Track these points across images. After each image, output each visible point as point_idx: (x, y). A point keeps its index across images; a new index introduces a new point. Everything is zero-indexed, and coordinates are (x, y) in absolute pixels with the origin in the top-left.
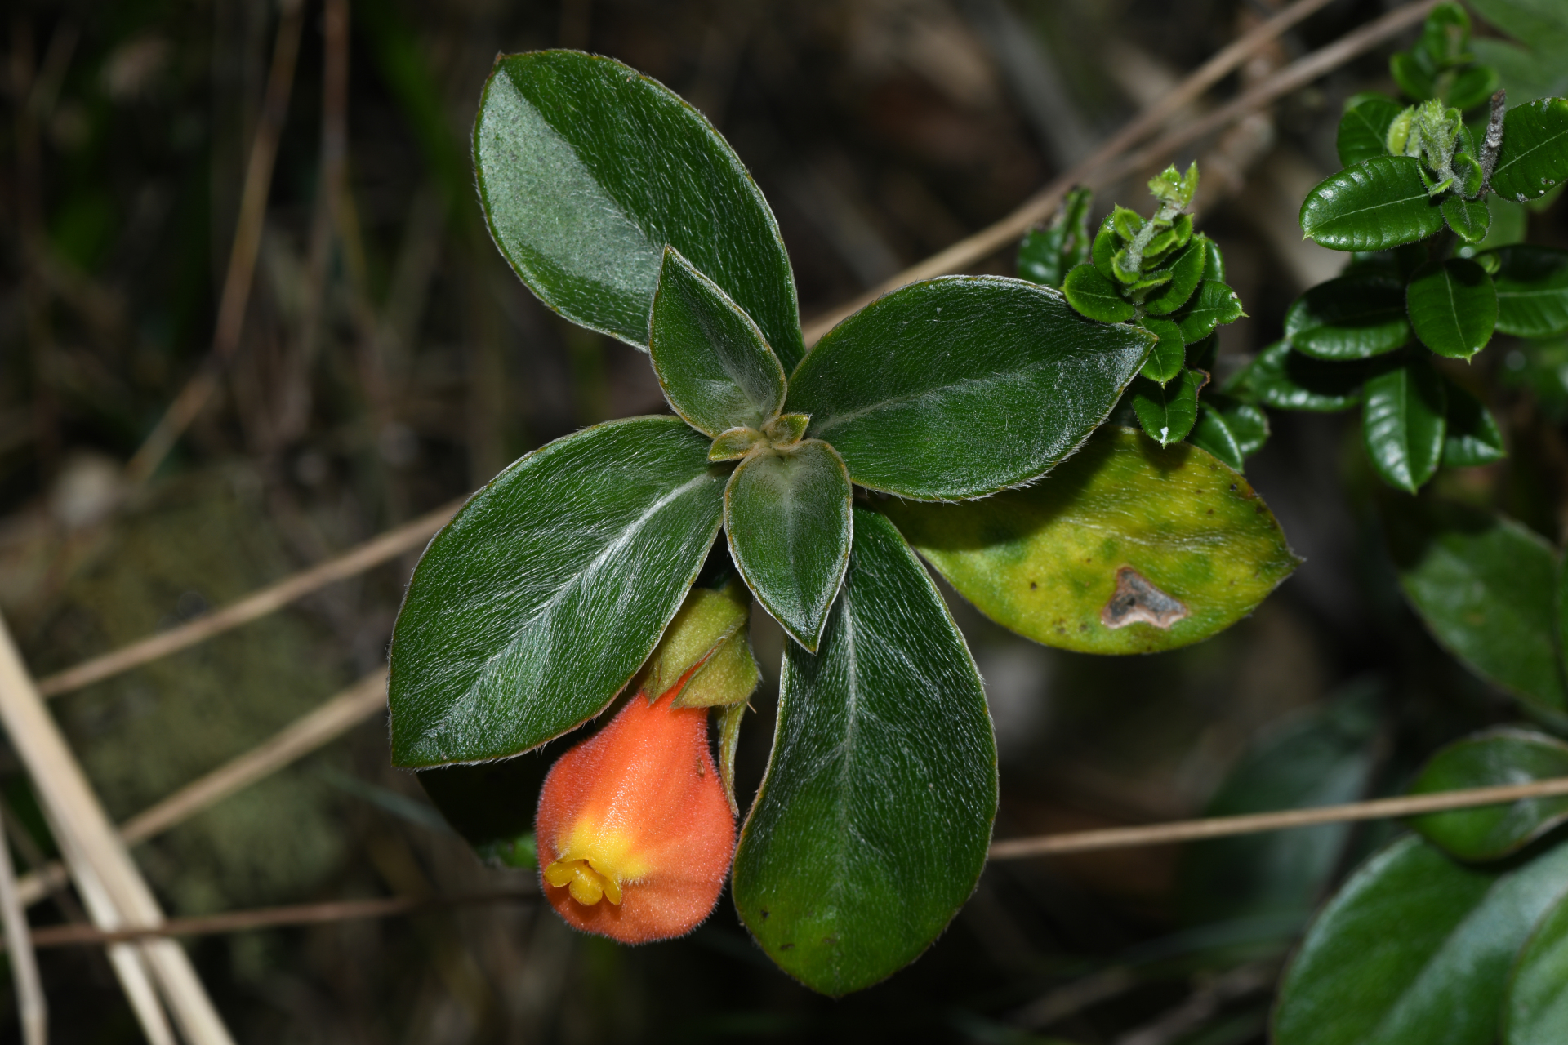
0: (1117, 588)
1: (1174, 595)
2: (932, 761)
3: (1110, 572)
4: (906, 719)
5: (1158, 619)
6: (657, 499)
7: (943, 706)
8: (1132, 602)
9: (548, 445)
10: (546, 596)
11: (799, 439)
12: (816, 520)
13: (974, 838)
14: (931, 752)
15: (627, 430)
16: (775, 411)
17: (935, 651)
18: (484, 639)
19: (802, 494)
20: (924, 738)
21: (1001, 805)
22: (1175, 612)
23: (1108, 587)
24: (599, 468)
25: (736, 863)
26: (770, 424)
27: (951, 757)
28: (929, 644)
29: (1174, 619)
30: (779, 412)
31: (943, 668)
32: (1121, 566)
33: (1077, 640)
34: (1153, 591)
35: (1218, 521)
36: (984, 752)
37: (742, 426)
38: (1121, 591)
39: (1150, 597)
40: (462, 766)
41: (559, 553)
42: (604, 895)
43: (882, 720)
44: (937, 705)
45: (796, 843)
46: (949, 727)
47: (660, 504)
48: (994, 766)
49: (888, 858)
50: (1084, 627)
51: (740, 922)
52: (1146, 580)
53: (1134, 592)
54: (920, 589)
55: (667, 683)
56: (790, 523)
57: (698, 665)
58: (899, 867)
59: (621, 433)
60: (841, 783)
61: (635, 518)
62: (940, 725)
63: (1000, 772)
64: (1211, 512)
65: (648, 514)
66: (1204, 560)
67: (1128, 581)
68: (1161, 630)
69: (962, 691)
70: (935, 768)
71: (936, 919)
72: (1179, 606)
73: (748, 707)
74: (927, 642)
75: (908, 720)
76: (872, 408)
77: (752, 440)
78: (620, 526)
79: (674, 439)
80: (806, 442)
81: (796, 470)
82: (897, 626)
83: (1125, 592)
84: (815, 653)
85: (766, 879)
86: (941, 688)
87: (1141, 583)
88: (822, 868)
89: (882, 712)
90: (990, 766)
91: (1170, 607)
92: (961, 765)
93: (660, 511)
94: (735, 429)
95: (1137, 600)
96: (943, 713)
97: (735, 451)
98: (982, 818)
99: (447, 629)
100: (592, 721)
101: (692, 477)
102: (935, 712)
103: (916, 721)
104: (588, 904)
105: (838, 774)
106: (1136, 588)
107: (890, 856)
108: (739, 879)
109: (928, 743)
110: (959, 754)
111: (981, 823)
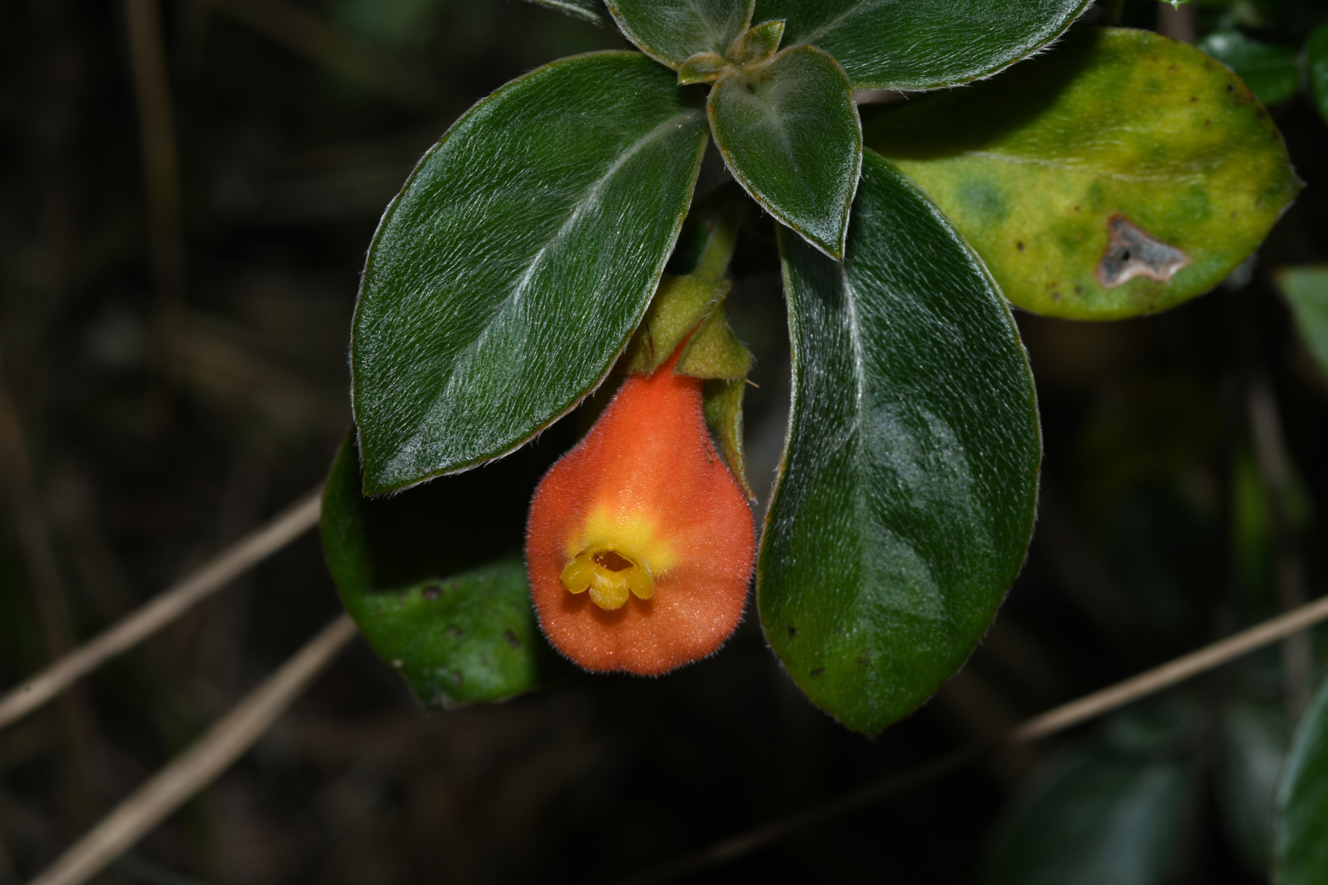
0: (1110, 240)
1: (1172, 241)
2: (959, 418)
3: (1101, 222)
4: (923, 375)
5: (1156, 270)
6: (621, 151)
7: (966, 348)
8: (1126, 256)
9: (499, 89)
10: (514, 273)
11: (775, 51)
12: (815, 121)
13: (1019, 495)
14: (956, 408)
15: (583, 67)
16: (743, 23)
17: (950, 283)
18: (453, 327)
19: (790, 104)
20: (947, 392)
21: (1045, 451)
22: (1174, 261)
23: (1098, 239)
24: (557, 115)
25: (761, 560)
26: (738, 44)
27: (981, 407)
28: (942, 277)
29: (1173, 270)
30: (748, 25)
31: (961, 300)
32: (1111, 213)
33: (1073, 306)
34: (1148, 240)
35: (1215, 136)
36: (1022, 389)
37: (707, 51)
38: (1114, 244)
39: (1145, 247)
40: (447, 476)
41: (523, 218)
42: (631, 593)
43: (896, 383)
44: (959, 349)
45: (817, 544)
46: (975, 371)
47: (624, 158)
48: (1033, 404)
49: (920, 547)
50: (1078, 290)
52: (1139, 228)
53: (1127, 244)
54: (923, 215)
55: (661, 355)
56: (784, 136)
57: (692, 331)
58: (933, 555)
59: (575, 71)
60: (857, 467)
61: (598, 175)
62: (964, 372)
63: (1041, 411)
64: (1208, 123)
65: (613, 169)
66: (1197, 191)
67: (1119, 232)
68: (1159, 282)
69: (988, 322)
70: (963, 427)
71: (983, 608)
72: (1177, 253)
73: (748, 386)
74: (939, 274)
75: (926, 376)
76: (845, 15)
77: (718, 65)
78: (586, 184)
79: (632, 78)
80: (782, 53)
81: (773, 89)
82: (902, 267)
83: (1118, 245)
84: (841, 259)
85: (790, 586)
86: (961, 325)
87: (1134, 232)
88: (846, 572)
89: (895, 372)
90: (1029, 404)
91: (1168, 257)
92: (995, 414)
93: (626, 164)
94: (701, 54)
95: (1132, 253)
96: (967, 357)
97: (707, 74)
98: (1027, 468)
99: (412, 318)
100: (591, 396)
101: (654, 125)
102: (956, 359)
103: (934, 374)
104: (613, 608)
105: (852, 457)
106: (1128, 238)
107: (923, 544)
108: (765, 582)
109: (952, 398)
110: (990, 400)
111: (1026, 477)
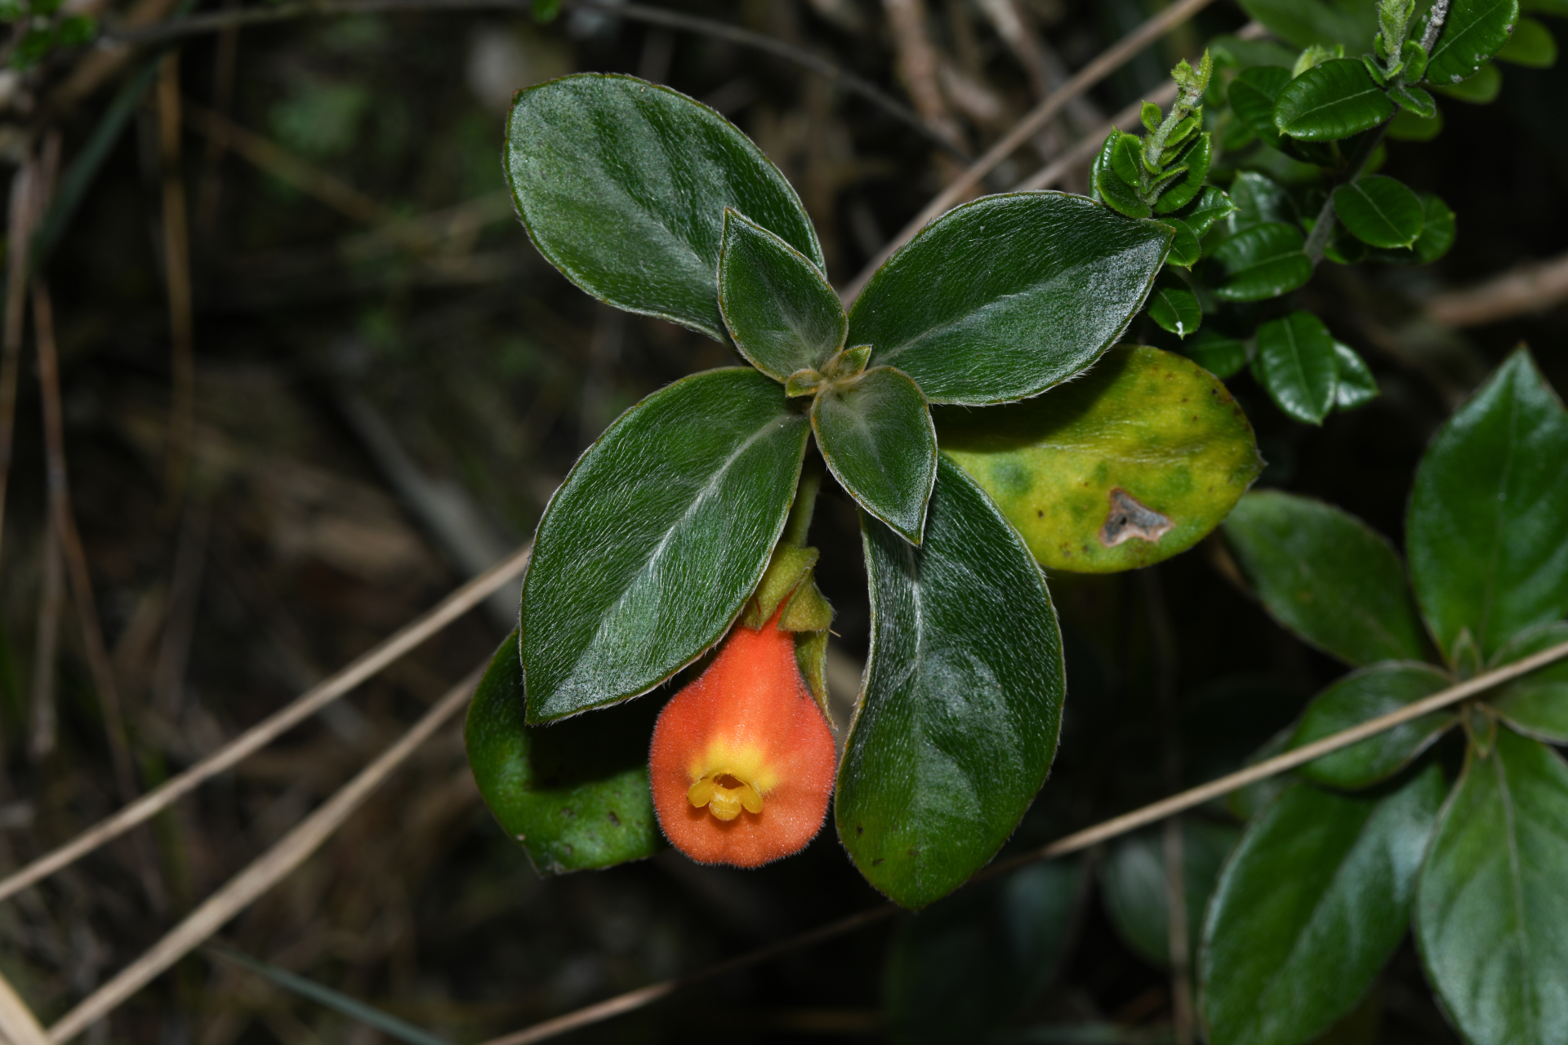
0: (1111, 508)
1: (1160, 510)
2: (998, 662)
3: (1106, 494)
4: (971, 627)
5: (1147, 533)
6: (736, 447)
7: (1006, 607)
8: (1124, 522)
9: (644, 400)
10: (650, 547)
11: (863, 370)
12: (898, 431)
13: (1046, 726)
14: (996, 654)
15: (711, 381)
16: (838, 346)
17: (996, 555)
18: (602, 590)
19: (874, 415)
20: (990, 642)
21: (1068, 691)
22: (1162, 525)
23: (1101, 511)
24: (688, 419)
25: (840, 776)
26: (832, 363)
27: (1017, 654)
28: (990, 550)
29: (1161, 532)
30: (841, 348)
31: (1004, 570)
32: (1113, 487)
33: (1083, 563)
34: (1141, 509)
35: (1201, 429)
36: (1051, 641)
37: (807, 368)
38: (1114, 512)
39: (1139, 514)
40: (595, 711)
41: (660, 503)
42: (743, 808)
43: (948, 633)
44: (1001, 607)
45: (882, 760)
46: (1013, 625)
47: (738, 452)
48: (1060, 653)
49: (963, 763)
50: (1085, 549)
51: (839, 840)
52: (1134, 499)
53: (1124, 512)
54: (975, 500)
55: (766, 613)
56: (871, 441)
57: (791, 594)
58: (974, 770)
59: (703, 384)
60: (914, 699)
61: (717, 466)
62: (1004, 626)
63: (1066, 659)
64: (1195, 419)
65: (729, 461)
66: (1183, 471)
67: (1119, 502)
68: (1149, 543)
69: (1026, 587)
70: (1001, 669)
71: (1013, 813)
72: (1164, 520)
73: (831, 634)
74: (987, 548)
75: (973, 627)
76: (917, 339)
77: (816, 380)
78: (708, 474)
79: (745, 389)
80: (869, 371)
81: (860, 400)
82: (956, 540)
83: (1116, 514)
84: (919, 546)
85: (860, 795)
86: (1003, 589)
87: (1130, 502)
88: (903, 782)
89: (948, 624)
90: (1057, 654)
91: (1157, 522)
92: (1028, 660)
93: (739, 458)
94: (802, 370)
95: (1128, 519)
96: (1007, 614)
97: (809, 387)
98: (1053, 704)
99: (570, 584)
100: (713, 649)
101: (761, 426)
102: (998, 615)
103: (980, 627)
104: (728, 819)
105: (911, 691)
106: (1126, 507)
107: (965, 761)
108: (842, 794)
109: (993, 646)
110: (1024, 649)
111: (1052, 711)
